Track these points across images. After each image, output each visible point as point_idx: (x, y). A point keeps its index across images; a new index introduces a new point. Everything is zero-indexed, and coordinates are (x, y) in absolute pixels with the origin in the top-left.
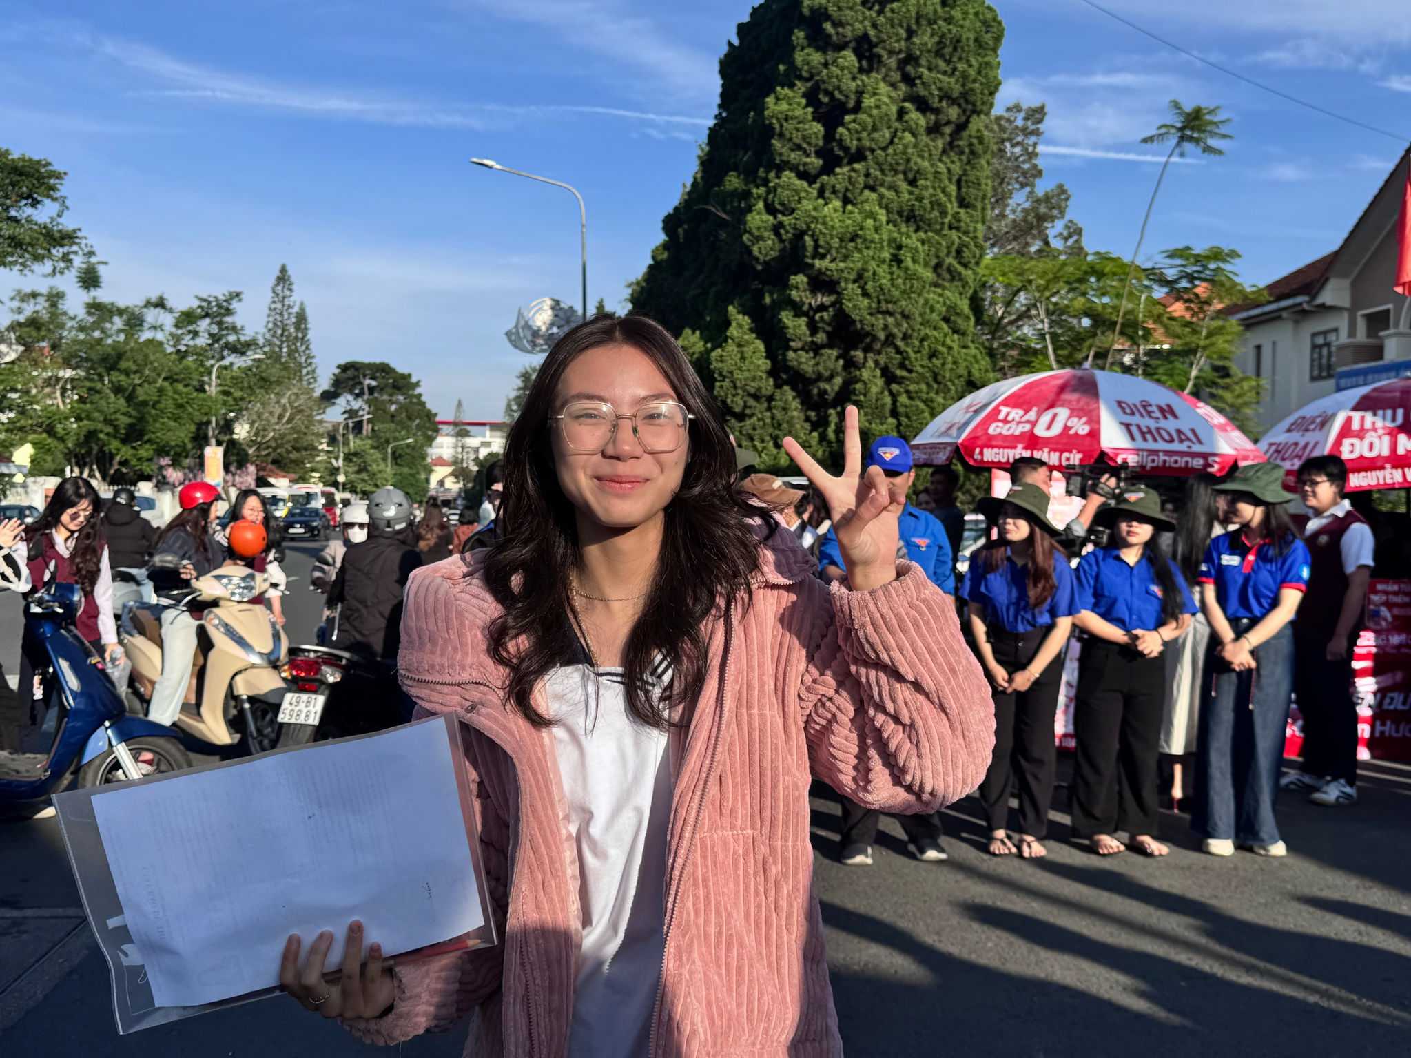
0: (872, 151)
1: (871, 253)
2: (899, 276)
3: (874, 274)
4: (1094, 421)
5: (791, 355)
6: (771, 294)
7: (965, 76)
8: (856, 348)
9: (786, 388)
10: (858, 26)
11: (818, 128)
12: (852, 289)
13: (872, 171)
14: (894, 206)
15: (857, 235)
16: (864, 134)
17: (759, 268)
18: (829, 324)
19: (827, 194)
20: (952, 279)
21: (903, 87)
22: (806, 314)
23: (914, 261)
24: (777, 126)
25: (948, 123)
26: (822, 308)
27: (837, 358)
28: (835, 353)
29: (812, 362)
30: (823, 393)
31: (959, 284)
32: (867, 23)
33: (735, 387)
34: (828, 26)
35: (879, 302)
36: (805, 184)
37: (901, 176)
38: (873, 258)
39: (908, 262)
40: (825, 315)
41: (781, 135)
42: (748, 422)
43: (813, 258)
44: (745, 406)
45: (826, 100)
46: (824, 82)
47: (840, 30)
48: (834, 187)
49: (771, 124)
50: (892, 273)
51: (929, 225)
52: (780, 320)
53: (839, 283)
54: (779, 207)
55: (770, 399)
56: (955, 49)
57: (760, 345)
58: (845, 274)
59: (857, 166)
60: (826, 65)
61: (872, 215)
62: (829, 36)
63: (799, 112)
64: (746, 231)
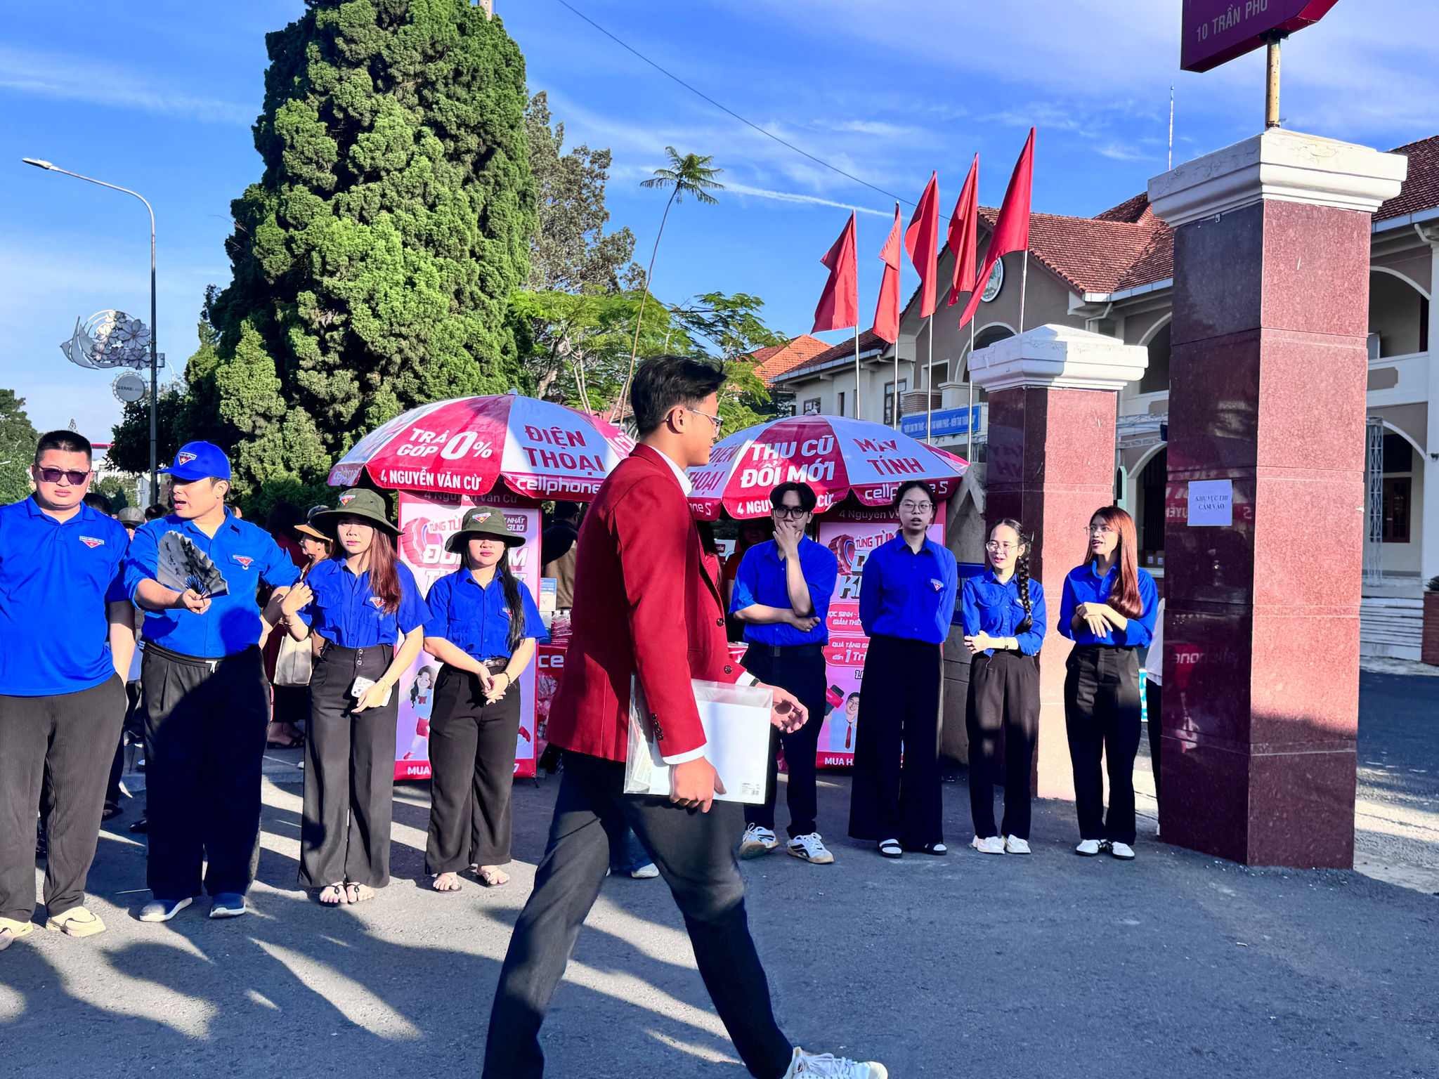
0: (388, 172)
1: (383, 274)
2: (411, 300)
3: (386, 295)
4: (499, 445)
5: (301, 374)
6: (283, 310)
7: (483, 107)
8: (371, 371)
9: (298, 408)
10: (371, 44)
11: (332, 144)
12: (360, 310)
13: (387, 191)
14: (412, 229)
15: (367, 255)
16: (378, 154)
17: (272, 282)
18: (341, 345)
19: (341, 212)
20: (476, 308)
21: (421, 110)
22: (317, 333)
23: (428, 285)
24: (287, 137)
25: (469, 151)
26: (332, 327)
27: (352, 380)
28: (350, 374)
29: (325, 382)
30: (338, 415)
31: (484, 312)
32: (381, 42)
33: (242, 406)
34: (339, 41)
35: (391, 325)
36: (319, 199)
37: (420, 200)
38: (386, 280)
39: (422, 286)
40: (335, 333)
41: (292, 147)
42: (258, 442)
43: (322, 275)
44: (254, 427)
45: (340, 116)
46: (337, 98)
47: (353, 46)
48: (349, 204)
49: (280, 135)
50: (405, 296)
51: (449, 251)
52: (290, 338)
53: (348, 302)
54: (291, 221)
55: (282, 419)
56: (474, 78)
57: (270, 363)
58: (354, 293)
59: (371, 185)
60: (340, 80)
61: (385, 236)
62: (342, 52)
63: (310, 125)
64: (256, 244)
